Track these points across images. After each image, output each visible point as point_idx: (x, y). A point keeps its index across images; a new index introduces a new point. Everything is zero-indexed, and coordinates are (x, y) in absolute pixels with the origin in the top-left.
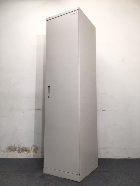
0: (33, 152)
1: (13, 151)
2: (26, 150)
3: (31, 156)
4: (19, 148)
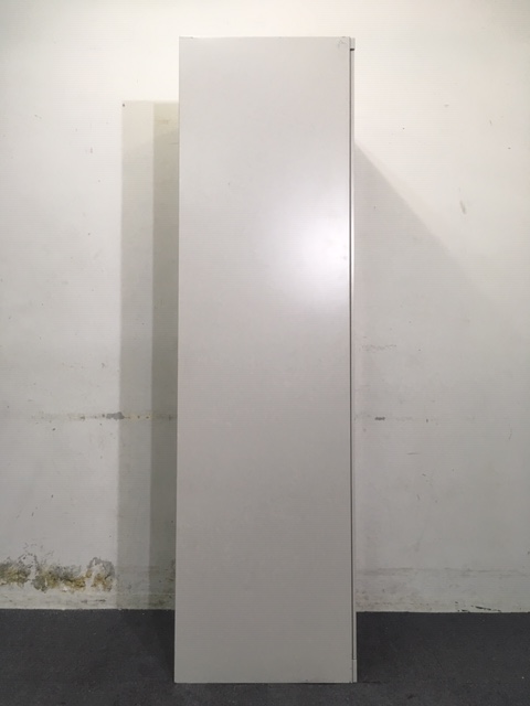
0: (95, 585)
1: (14, 580)
2: (68, 578)
3: (86, 602)
4: (38, 569)
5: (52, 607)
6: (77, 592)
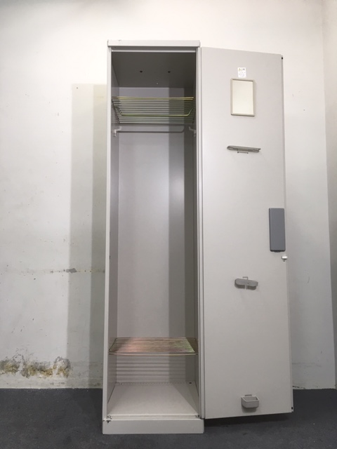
0: (58, 374)
1: (10, 371)
2: (42, 369)
3: (53, 384)
4: (25, 364)
5: (32, 388)
6: (47, 378)
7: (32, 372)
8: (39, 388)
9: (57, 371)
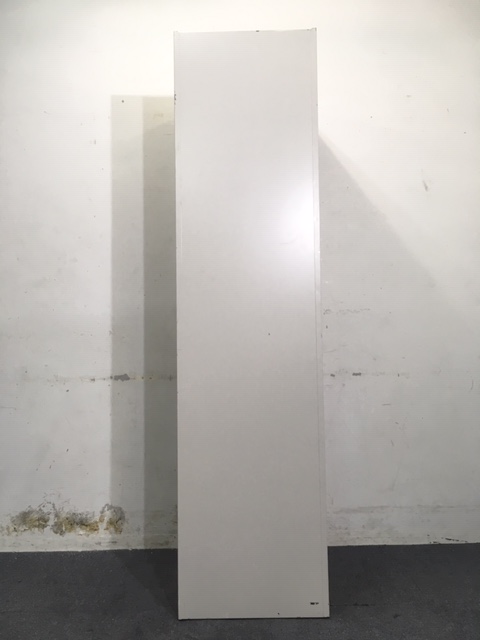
0: (107, 529)
1: (36, 526)
2: (83, 523)
3: (100, 544)
4: (57, 516)
5: (70, 549)
6: (91, 536)
7: (69, 527)
8: (80, 550)
9: (104, 525)
